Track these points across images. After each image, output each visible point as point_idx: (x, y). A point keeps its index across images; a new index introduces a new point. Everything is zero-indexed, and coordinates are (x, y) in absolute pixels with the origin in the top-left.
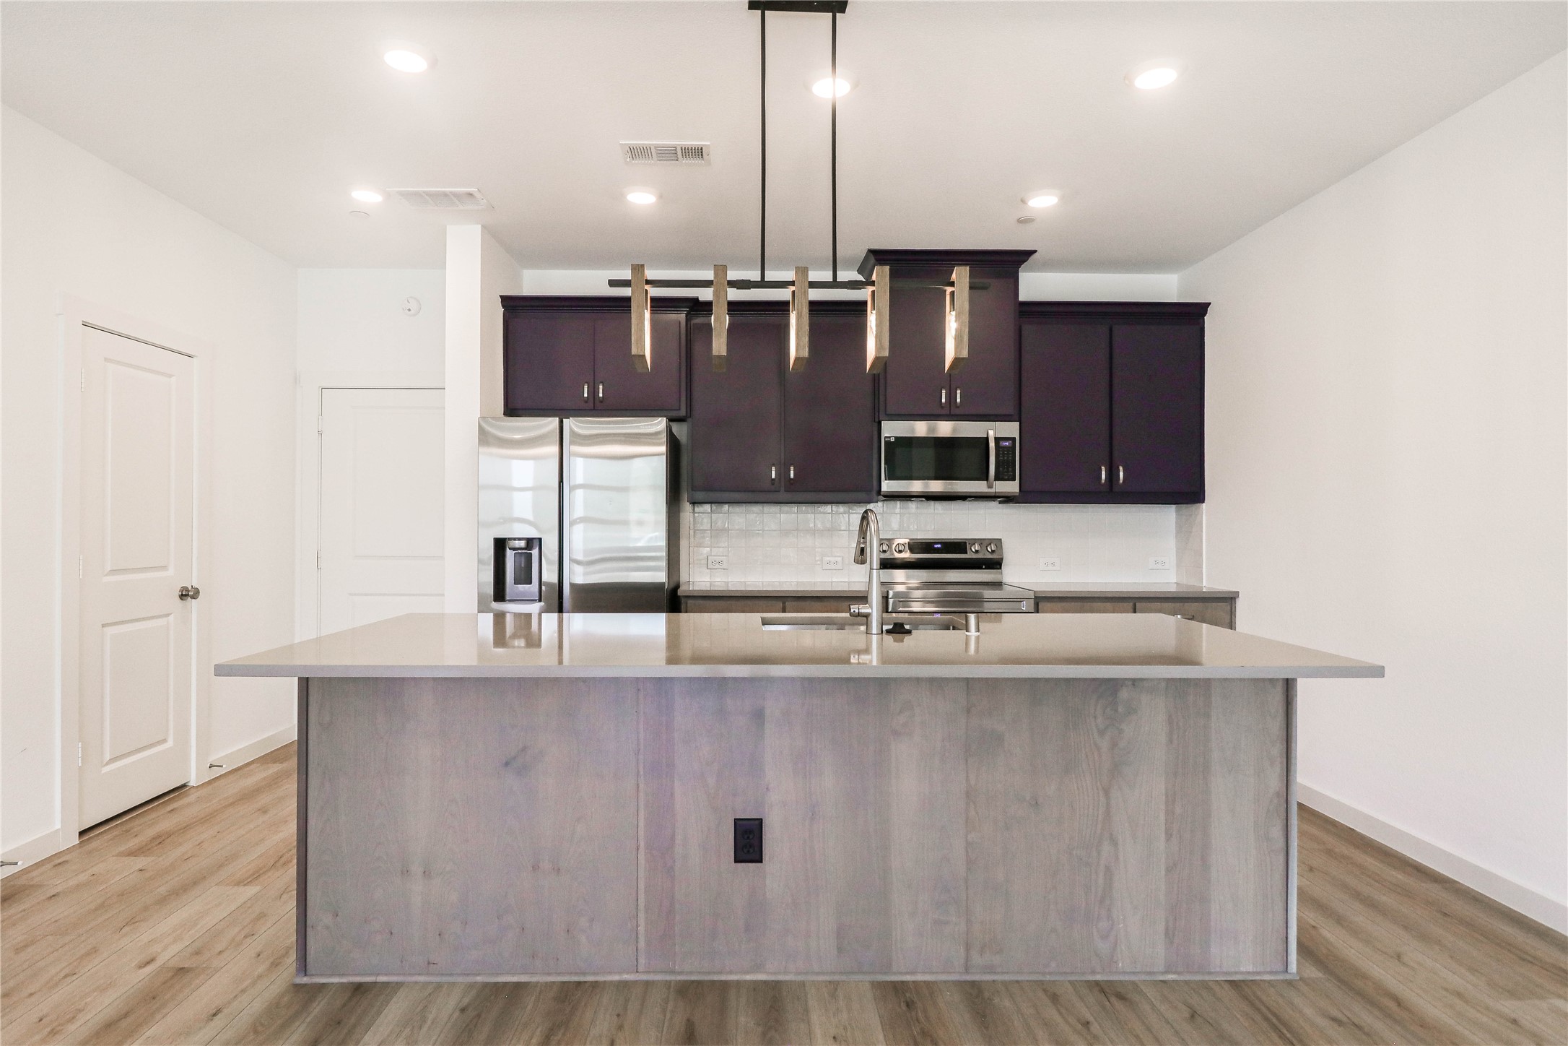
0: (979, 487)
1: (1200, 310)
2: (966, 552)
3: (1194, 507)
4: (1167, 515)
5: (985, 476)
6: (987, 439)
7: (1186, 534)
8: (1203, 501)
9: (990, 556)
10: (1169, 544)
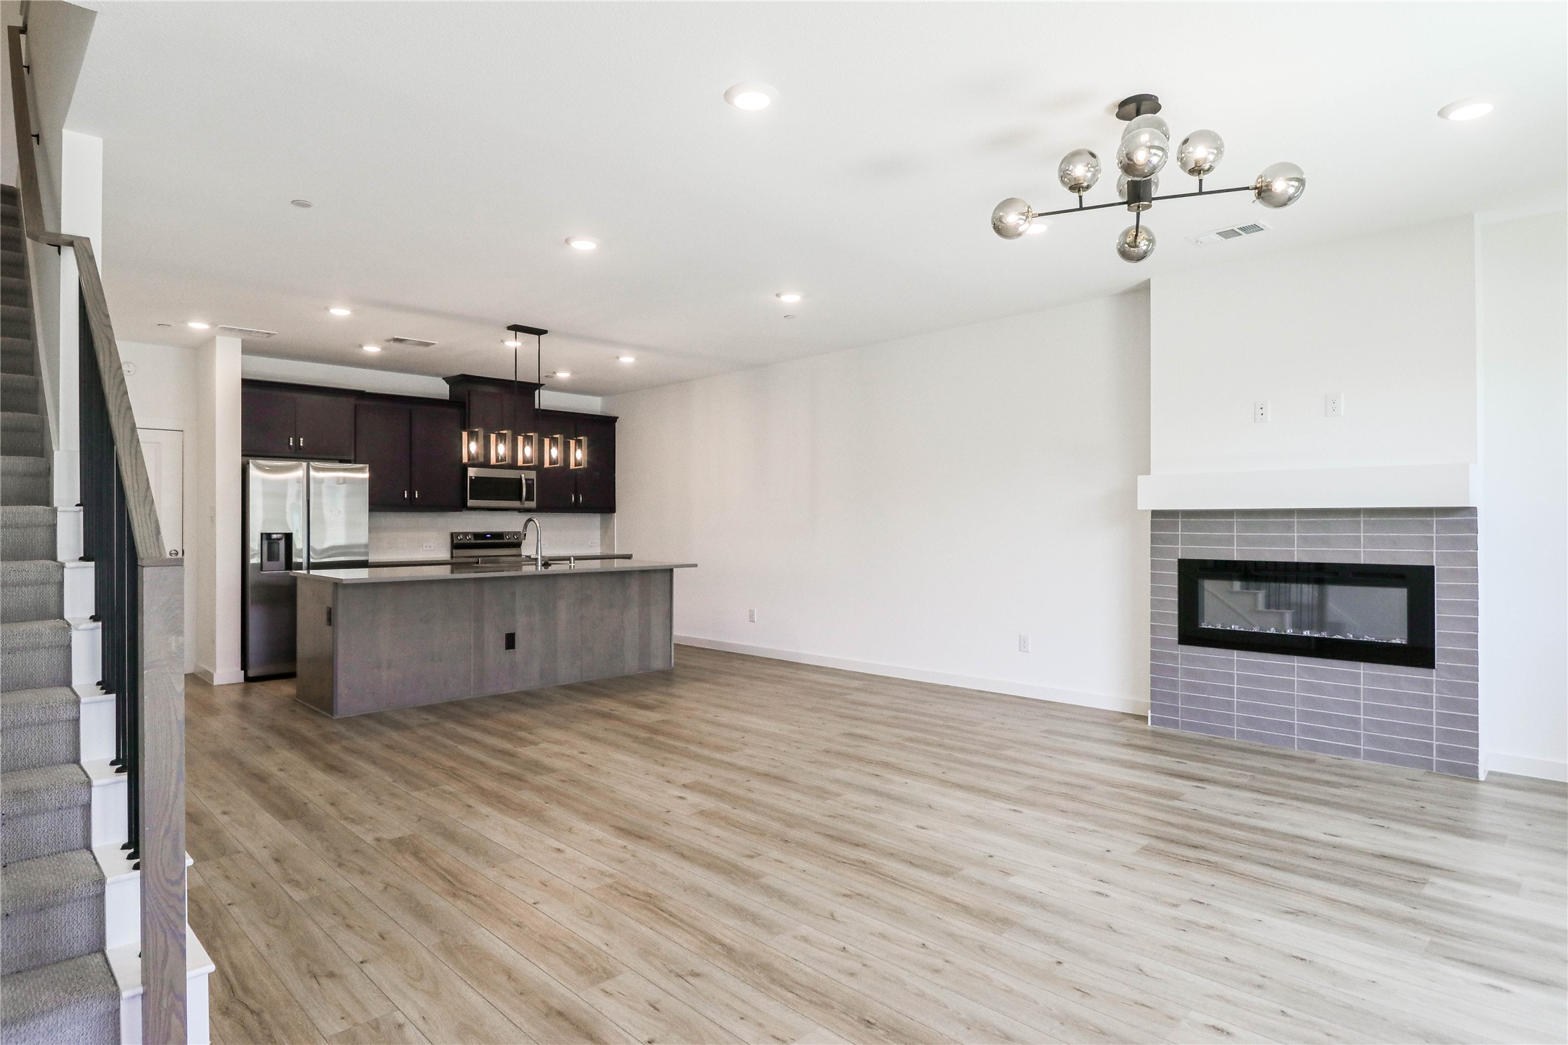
0: (516, 504)
1: (614, 420)
2: (503, 539)
3: (610, 515)
4: (595, 520)
5: (520, 499)
6: (521, 479)
7: (606, 528)
8: (614, 511)
9: (515, 541)
10: (596, 534)
